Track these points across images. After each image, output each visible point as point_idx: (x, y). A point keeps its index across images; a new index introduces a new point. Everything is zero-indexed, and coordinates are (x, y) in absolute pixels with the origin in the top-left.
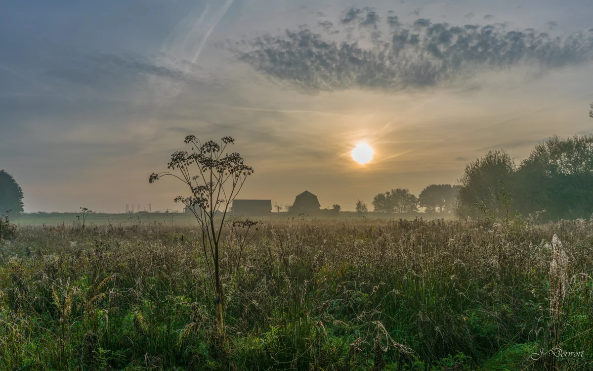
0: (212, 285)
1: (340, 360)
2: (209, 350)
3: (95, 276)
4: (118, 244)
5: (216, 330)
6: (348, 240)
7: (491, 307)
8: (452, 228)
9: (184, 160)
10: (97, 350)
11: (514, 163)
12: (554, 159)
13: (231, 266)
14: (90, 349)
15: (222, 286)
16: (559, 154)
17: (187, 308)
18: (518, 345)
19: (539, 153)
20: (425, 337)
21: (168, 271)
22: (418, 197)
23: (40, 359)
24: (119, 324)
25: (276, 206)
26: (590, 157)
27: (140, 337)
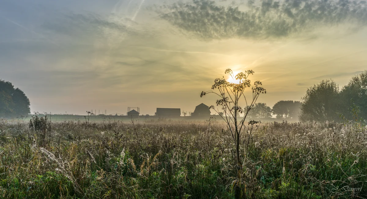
11: (338, 88)
12: (364, 86)
19: (354, 82)
22: (272, 108)
25: (183, 112)
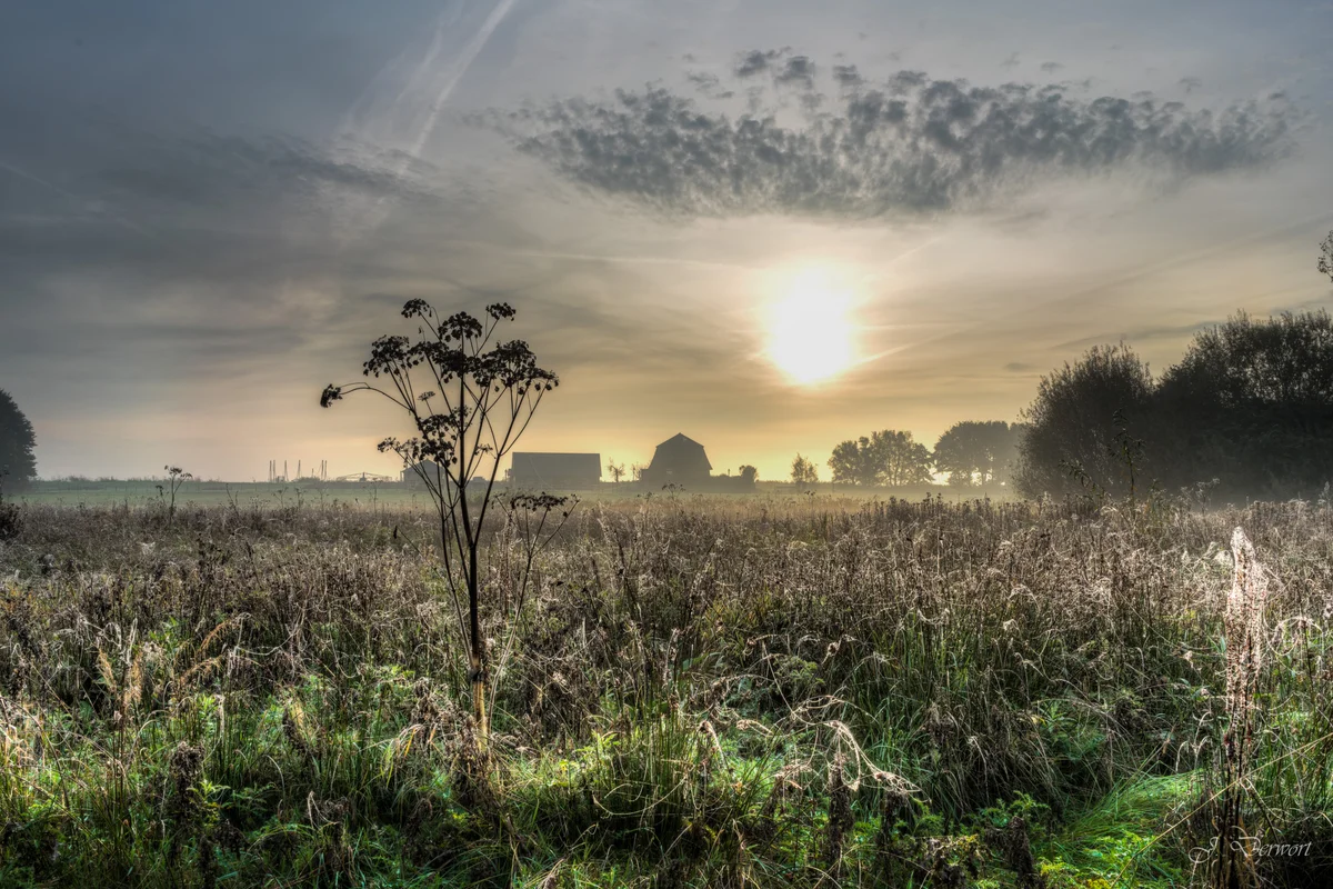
0: (463, 642)
1: (752, 812)
2: (454, 788)
3: (195, 620)
4: (249, 548)
5: (471, 741)
6: (773, 543)
7: (1094, 695)
8: (1008, 519)
9: (400, 355)
10: (199, 787)
11: (1148, 374)
12: (1238, 366)
13: (507, 598)
14: (183, 783)
15: (484, 644)
16: (1250, 353)
17: (406, 692)
18: (1155, 779)
19: (1205, 352)
20: (945, 761)
21: (362, 608)
22: (932, 451)
23: (67, 804)
24: (248, 727)
25: (610, 468)
26: (1319, 361)
27: (297, 759)
